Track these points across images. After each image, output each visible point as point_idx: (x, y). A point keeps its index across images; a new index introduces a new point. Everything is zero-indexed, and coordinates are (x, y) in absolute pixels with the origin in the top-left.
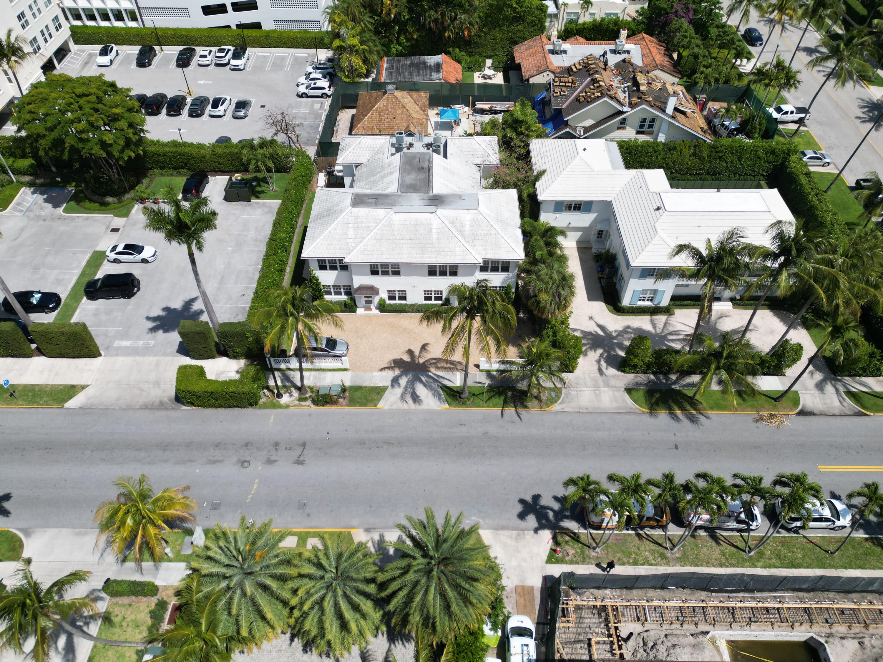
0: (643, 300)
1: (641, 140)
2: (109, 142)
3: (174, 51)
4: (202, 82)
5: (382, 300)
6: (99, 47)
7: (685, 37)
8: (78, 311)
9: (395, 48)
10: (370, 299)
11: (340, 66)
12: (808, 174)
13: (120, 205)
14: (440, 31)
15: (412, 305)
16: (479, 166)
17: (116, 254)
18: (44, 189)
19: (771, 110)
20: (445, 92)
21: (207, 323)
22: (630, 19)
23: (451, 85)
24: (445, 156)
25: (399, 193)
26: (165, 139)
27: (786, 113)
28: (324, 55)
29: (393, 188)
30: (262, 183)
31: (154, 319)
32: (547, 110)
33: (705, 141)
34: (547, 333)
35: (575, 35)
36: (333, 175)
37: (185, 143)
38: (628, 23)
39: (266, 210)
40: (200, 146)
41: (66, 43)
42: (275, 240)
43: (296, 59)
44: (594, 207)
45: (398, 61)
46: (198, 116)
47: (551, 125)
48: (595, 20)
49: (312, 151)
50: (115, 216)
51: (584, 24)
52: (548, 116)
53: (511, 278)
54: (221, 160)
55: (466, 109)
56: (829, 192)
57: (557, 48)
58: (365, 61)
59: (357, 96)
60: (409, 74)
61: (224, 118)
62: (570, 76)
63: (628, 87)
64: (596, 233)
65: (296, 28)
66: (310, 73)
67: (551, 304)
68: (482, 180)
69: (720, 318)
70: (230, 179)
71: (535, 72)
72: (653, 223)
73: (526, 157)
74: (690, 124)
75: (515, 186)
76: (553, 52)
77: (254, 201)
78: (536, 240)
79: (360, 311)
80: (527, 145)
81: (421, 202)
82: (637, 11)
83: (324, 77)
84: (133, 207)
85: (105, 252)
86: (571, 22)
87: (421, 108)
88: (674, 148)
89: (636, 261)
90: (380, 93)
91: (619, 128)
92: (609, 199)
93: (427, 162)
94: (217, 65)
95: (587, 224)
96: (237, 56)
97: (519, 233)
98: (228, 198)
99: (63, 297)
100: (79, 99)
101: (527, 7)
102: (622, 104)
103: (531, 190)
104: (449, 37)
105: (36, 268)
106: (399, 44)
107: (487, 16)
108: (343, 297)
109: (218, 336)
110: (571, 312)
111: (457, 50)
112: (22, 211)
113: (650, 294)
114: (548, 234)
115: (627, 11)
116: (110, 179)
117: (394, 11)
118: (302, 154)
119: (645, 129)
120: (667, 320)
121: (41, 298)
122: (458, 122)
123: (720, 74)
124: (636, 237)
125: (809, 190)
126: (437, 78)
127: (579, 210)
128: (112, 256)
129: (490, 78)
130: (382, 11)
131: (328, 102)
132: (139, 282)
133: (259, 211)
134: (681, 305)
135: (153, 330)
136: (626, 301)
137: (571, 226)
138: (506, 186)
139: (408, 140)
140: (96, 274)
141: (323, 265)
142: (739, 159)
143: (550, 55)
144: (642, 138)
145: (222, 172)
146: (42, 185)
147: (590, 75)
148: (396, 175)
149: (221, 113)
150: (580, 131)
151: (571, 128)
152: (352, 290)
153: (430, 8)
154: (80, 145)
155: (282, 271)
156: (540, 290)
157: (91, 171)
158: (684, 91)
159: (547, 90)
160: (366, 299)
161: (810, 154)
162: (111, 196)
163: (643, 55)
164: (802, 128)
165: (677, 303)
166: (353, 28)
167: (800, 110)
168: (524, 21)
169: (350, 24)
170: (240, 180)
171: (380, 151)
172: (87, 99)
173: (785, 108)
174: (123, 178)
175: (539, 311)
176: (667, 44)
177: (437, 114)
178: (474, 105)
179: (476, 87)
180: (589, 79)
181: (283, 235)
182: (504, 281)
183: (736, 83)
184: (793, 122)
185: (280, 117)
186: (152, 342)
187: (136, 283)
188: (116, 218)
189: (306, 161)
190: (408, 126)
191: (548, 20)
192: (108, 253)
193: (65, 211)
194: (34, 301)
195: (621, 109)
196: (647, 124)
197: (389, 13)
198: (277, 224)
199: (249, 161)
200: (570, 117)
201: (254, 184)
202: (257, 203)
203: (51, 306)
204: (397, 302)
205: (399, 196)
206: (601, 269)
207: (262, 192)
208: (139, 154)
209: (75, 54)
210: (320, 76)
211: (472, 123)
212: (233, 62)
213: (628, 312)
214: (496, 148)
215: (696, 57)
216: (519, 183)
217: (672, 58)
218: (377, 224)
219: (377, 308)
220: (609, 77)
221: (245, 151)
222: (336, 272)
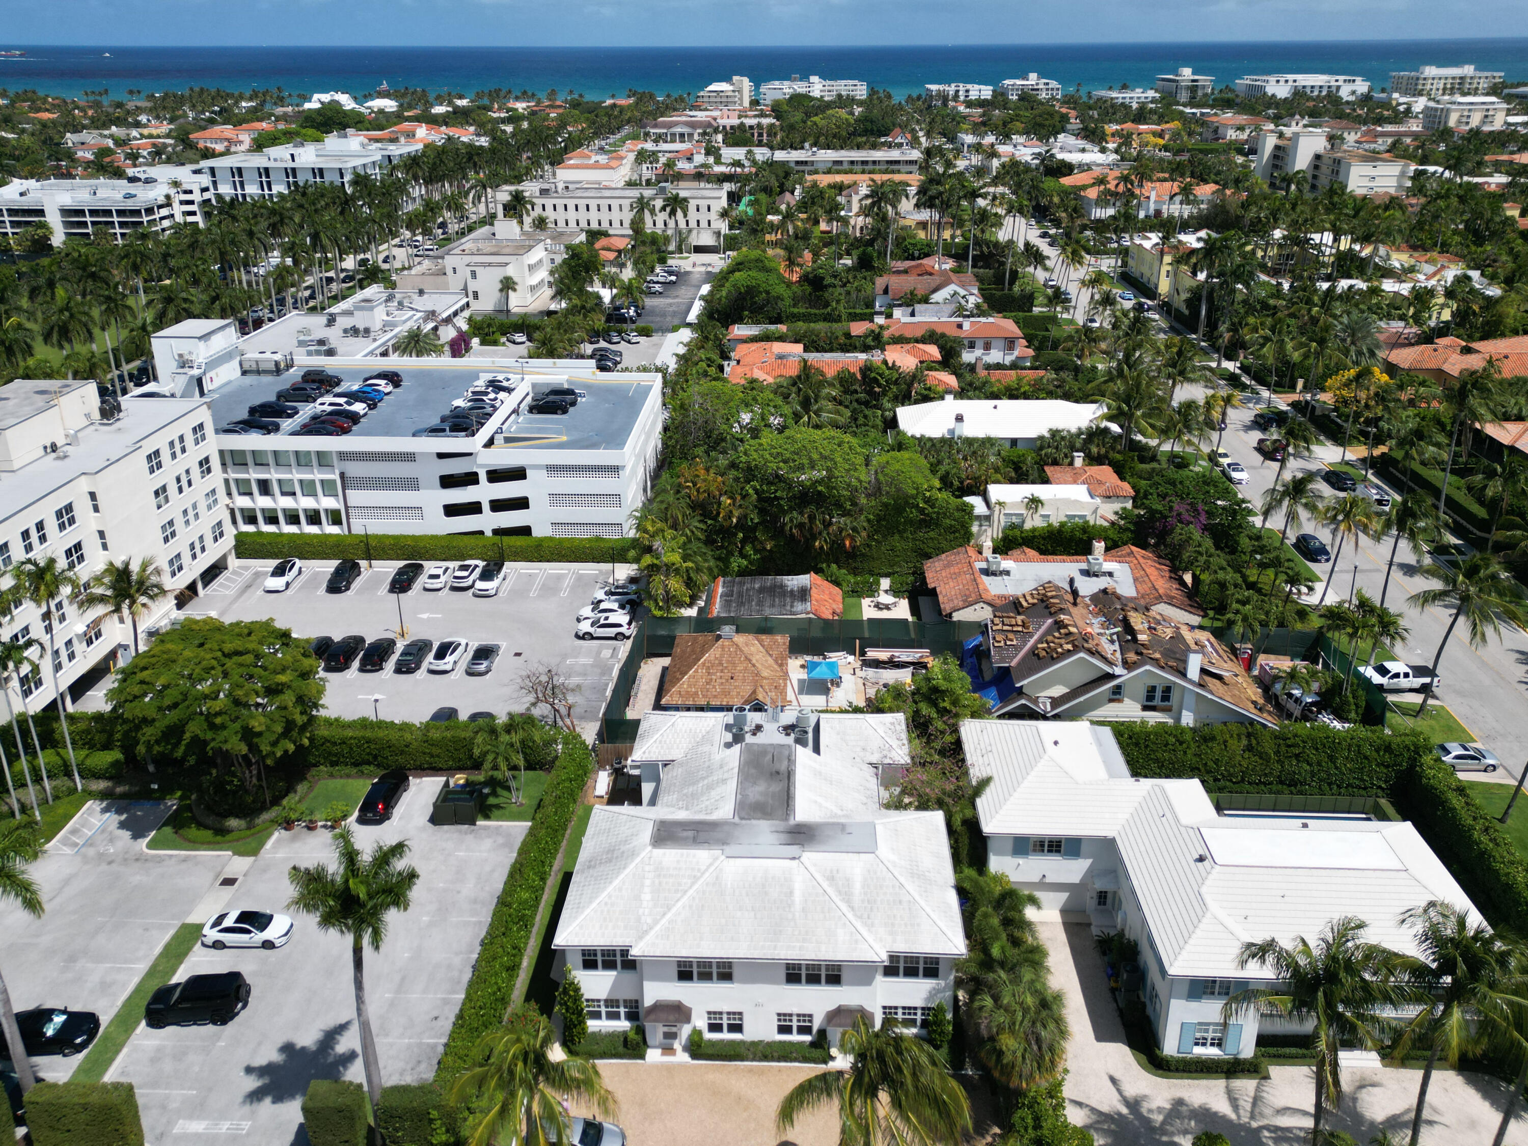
0: (1204, 1044)
1: (1152, 722)
2: (258, 729)
3: (390, 568)
4: (425, 616)
5: (697, 1033)
6: (273, 563)
7: (1201, 554)
8: (125, 1051)
9: (737, 562)
10: (674, 1029)
11: (649, 593)
12: (1461, 789)
13: (248, 832)
14: (807, 540)
15: (753, 1044)
16: (874, 766)
17: (221, 931)
18: (123, 803)
19: (1369, 672)
20: (816, 633)
21: (360, 1086)
22: (1106, 524)
23: (826, 622)
24: (817, 750)
25: (737, 820)
26: (349, 715)
27: (1397, 675)
28: (623, 572)
29: (725, 811)
30: (499, 790)
31: (261, 1071)
32: (984, 666)
33: (1264, 726)
34: (1023, 1119)
35: (1020, 545)
36: (623, 774)
37: (381, 722)
38: (1105, 529)
39: (501, 840)
40: (405, 727)
41: (224, 558)
42: (509, 905)
43: (580, 578)
44: (1084, 848)
45: (741, 584)
46: (410, 671)
47: (993, 692)
48: (1050, 525)
49: (589, 733)
50: (235, 854)
51: (1034, 530)
52: (988, 676)
53: (943, 990)
54: (435, 751)
55: (851, 658)
56: (1509, 822)
57: (994, 568)
58: (689, 583)
59: (673, 638)
60: (758, 604)
61: (452, 676)
62: (1019, 614)
63: (1117, 633)
64: (1095, 895)
65: (585, 534)
66: (600, 601)
67: (1024, 1058)
68: (882, 789)
69: (1362, 1087)
70: (447, 784)
71: (961, 604)
72: (1196, 888)
73: (956, 749)
74: (1233, 696)
75: (941, 804)
76: (986, 572)
77: (481, 823)
78: (986, 915)
79: (653, 1055)
80: (955, 730)
81: (773, 838)
82: (1116, 513)
83: (622, 607)
84: (271, 835)
85: (201, 927)
86: (1013, 526)
87: (776, 661)
88: (1213, 738)
89: (1176, 964)
90: (710, 636)
91: (1111, 701)
92: (1110, 834)
93: (786, 763)
94: (454, 589)
95: (1076, 878)
96: (487, 575)
97: (953, 898)
98: (437, 819)
99: (105, 1020)
100: (227, 660)
101: (941, 507)
102: (1110, 663)
103: (968, 813)
104: (821, 547)
105: (72, 959)
106: (743, 556)
107: (879, 519)
108: (623, 1025)
109: (375, 1116)
110: (1066, 1071)
111: (834, 566)
112: (76, 845)
113: (1215, 1031)
114: (1007, 902)
115: (1100, 512)
116: (242, 787)
117: (736, 513)
118: (573, 738)
119: (1157, 702)
120: (1258, 1089)
121: (65, 1023)
122: (837, 682)
123: (1267, 614)
124: (1169, 913)
125: (1470, 821)
126: (802, 611)
127: (1058, 851)
128: (212, 935)
129: (887, 607)
130: (718, 514)
131: (624, 649)
132: (248, 992)
133: (487, 843)
134: (1279, 1056)
135: (255, 1096)
136: (1170, 1047)
137: (1047, 880)
138: (923, 805)
139: (754, 718)
140: (174, 971)
141: (590, 960)
142: (1332, 759)
143: (984, 577)
144: (1154, 718)
145: (434, 770)
146: (123, 796)
147: (1051, 614)
148: (732, 785)
149: (448, 667)
150: (1044, 704)
151: (1029, 698)
152: (640, 1010)
153: (791, 509)
154: (209, 735)
155: (513, 969)
156: (1001, 1029)
157: (214, 772)
158: (1212, 639)
159: (983, 633)
160: (666, 1029)
161: (1457, 751)
162: (237, 816)
163: (1135, 580)
164: (1431, 702)
165: (1272, 1050)
166: (673, 539)
167: (1420, 671)
168: (938, 525)
169: (669, 533)
170: (463, 786)
171: (706, 739)
172: (240, 659)
173: (1391, 666)
174: (264, 784)
175: (1002, 1072)
176: (1171, 560)
177: (803, 666)
178: (863, 653)
179: (866, 626)
180: (1050, 621)
181: (525, 895)
182: (932, 995)
183: (1299, 626)
184: (1411, 690)
185: (544, 679)
186: (246, 1125)
187: (243, 991)
188: (236, 858)
189: (580, 752)
190: (754, 692)
191: (976, 523)
192: (206, 930)
193: (150, 846)
194: (50, 1031)
195: (1110, 671)
196: (1158, 694)
197: (730, 515)
198: (516, 872)
199: (484, 754)
200: (1025, 682)
201: (486, 791)
202: (486, 828)
203: (79, 1041)
204: (726, 1036)
205: (735, 824)
206: (1113, 972)
207: (498, 807)
208: (302, 746)
209: (234, 572)
210: (615, 606)
211: (861, 681)
212: (480, 585)
213: (1177, 1070)
214: (904, 736)
215: (1223, 585)
216: (947, 799)
217: (1182, 583)
218: (696, 879)
219: (686, 1049)
220: (1083, 617)
221: (479, 739)
222: (613, 973)
